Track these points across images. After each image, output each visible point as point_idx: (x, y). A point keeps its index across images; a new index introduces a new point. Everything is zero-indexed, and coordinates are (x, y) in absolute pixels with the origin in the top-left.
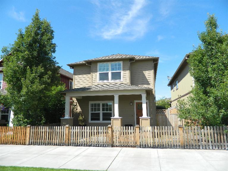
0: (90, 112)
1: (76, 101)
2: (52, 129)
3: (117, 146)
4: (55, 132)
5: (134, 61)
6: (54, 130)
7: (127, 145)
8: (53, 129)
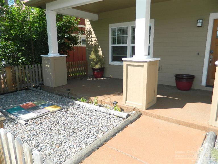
0: (111, 46)
1: (90, 26)
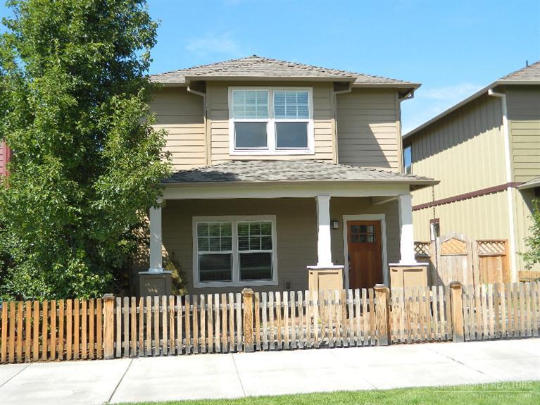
0: (197, 253)
2: (196, 303)
3: (399, 342)
4: (206, 312)
5: (350, 90)
6: (202, 305)
7: (430, 336)
8: (199, 303)
